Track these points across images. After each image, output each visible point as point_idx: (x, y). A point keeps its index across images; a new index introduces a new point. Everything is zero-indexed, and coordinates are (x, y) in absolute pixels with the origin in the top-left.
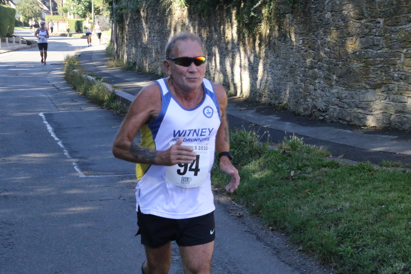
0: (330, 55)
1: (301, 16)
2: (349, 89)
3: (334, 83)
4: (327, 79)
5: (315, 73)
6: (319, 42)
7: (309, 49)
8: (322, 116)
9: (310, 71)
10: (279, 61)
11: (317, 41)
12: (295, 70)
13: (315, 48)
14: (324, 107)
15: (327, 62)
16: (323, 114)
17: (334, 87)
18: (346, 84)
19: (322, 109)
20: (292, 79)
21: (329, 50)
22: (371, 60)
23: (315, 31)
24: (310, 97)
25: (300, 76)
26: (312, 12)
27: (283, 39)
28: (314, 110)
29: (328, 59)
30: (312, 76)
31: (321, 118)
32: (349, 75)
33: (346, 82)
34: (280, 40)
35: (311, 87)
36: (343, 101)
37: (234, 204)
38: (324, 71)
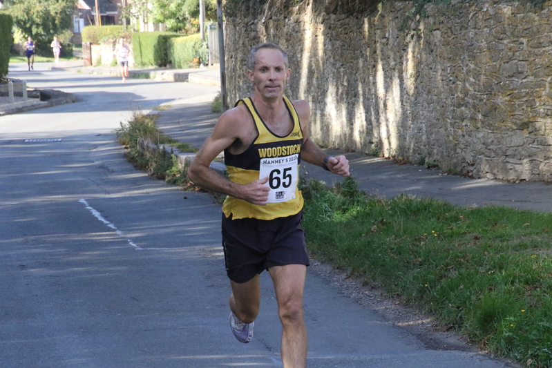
0: (474, 87)
2: (495, 131)
3: (479, 125)
4: (473, 119)
5: (462, 113)
8: (471, 171)
11: (463, 69)
13: (462, 79)
14: (472, 159)
15: (472, 97)
16: (472, 168)
17: (480, 130)
18: (491, 125)
19: (471, 162)
21: (473, 80)
22: (516, 91)
24: (459, 146)
28: (464, 164)
29: (473, 93)
30: (460, 118)
31: (470, 174)
32: (494, 112)
33: (491, 122)
35: (460, 132)
36: (489, 148)
38: (470, 108)
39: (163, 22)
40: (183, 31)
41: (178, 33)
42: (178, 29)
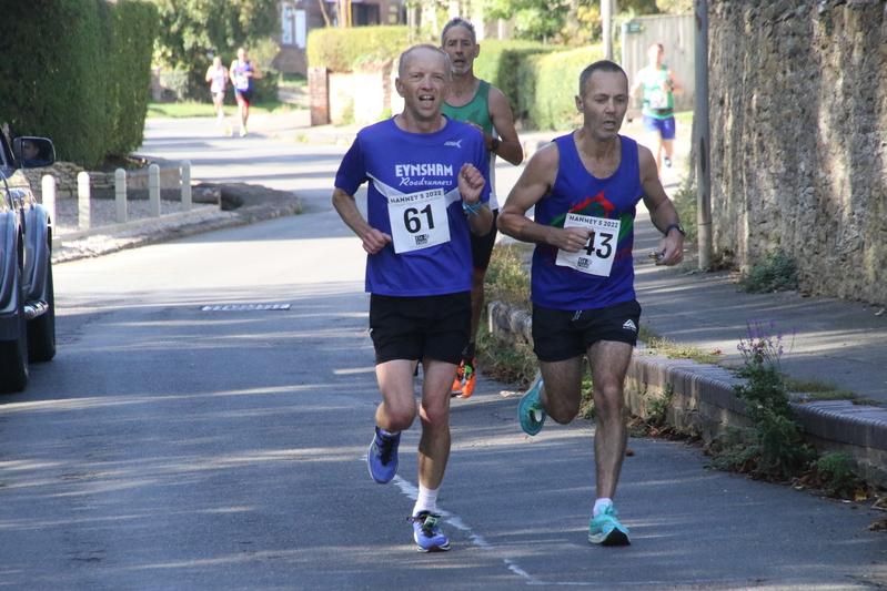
39: (507, 17)
40: (558, 37)
41: (544, 45)
42: (543, 34)
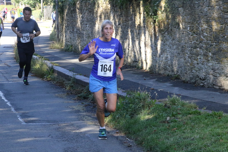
0: (207, 38)
1: (189, 10)
2: (220, 63)
3: (210, 59)
4: (205, 55)
5: (197, 51)
6: (200, 28)
7: (194, 34)
8: (202, 83)
9: (195, 50)
10: (175, 43)
11: (199, 28)
12: (185, 50)
13: (198, 33)
14: (203, 77)
15: (205, 43)
16: (203, 82)
17: (210, 61)
18: (218, 59)
19: (202, 78)
20: (183, 56)
21: (207, 35)
23: (198, 21)
24: (194, 69)
25: (188, 54)
26: (196, 6)
27: (177, 26)
28: (197, 79)
29: (206, 41)
30: (196, 54)
31: (202, 84)
32: (220, 52)
33: (218, 58)
34: (175, 27)
35: (195, 62)
36: (216, 72)
37: (128, 140)
38: (203, 50)
